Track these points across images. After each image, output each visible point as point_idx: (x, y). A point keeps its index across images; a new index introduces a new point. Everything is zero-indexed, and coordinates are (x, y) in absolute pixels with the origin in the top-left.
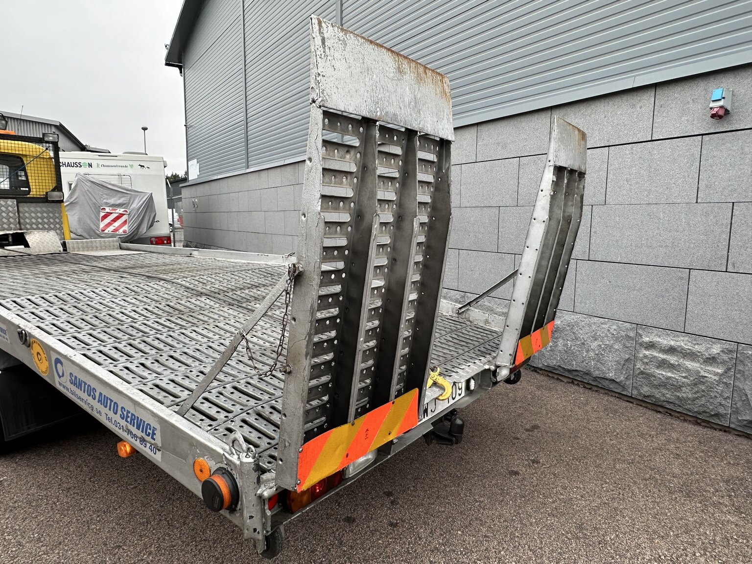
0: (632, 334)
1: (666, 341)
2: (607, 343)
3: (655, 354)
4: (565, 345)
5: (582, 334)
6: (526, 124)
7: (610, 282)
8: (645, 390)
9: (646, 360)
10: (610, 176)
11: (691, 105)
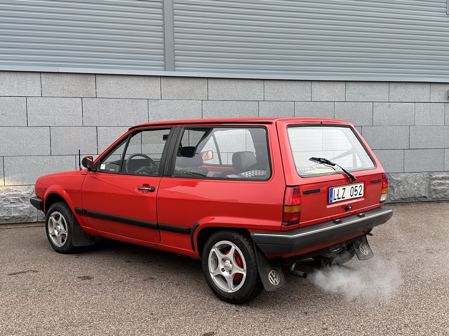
0: (428, 176)
1: (441, 176)
2: (421, 182)
3: (437, 181)
4: (404, 188)
5: (410, 181)
6: (376, 86)
7: (418, 157)
8: (435, 196)
9: (435, 185)
10: (416, 115)
11: (441, 92)
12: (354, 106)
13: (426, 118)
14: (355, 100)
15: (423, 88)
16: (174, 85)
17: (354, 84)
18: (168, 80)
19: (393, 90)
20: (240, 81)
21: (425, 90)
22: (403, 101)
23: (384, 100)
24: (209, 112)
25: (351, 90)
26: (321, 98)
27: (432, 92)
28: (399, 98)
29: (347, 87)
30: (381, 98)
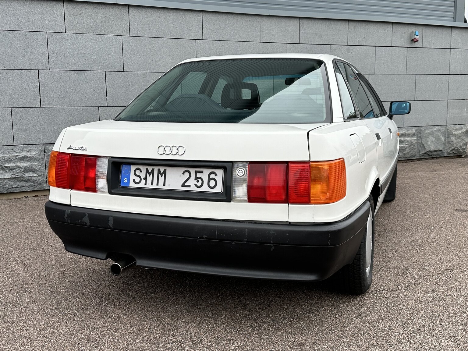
11: (404, 35)
12: (309, 49)
13: (387, 65)
14: (311, 41)
15: (385, 30)
16: (83, 13)
17: (310, 21)
18: (74, 6)
19: (352, 30)
20: (171, 12)
21: (387, 31)
22: (363, 44)
23: (343, 43)
24: (132, 52)
25: (306, 28)
26: (271, 37)
27: (394, 34)
28: (358, 41)
29: (302, 25)
30: (340, 40)
